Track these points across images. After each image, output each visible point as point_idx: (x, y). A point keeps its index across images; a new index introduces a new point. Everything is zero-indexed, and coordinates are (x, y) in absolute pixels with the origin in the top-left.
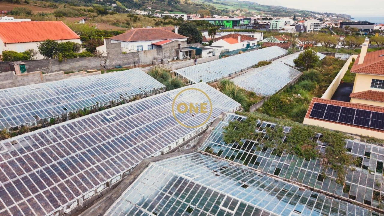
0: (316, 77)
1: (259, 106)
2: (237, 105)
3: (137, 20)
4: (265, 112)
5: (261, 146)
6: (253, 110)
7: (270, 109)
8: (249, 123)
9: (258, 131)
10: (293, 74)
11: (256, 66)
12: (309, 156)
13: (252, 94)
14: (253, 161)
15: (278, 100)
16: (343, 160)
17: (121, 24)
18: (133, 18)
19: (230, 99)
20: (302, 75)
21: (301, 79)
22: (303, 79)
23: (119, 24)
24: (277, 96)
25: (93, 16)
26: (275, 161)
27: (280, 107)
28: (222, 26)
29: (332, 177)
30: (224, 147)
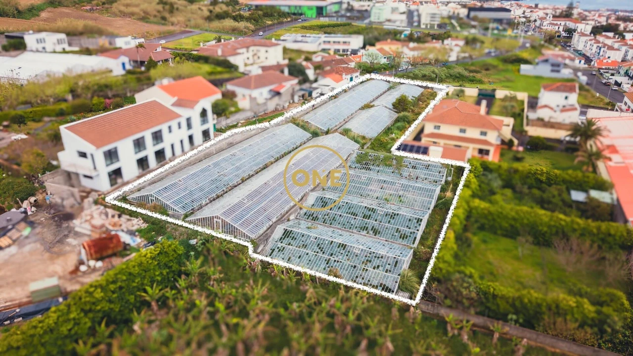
0: (407, 118)
1: (368, 145)
2: (358, 146)
3: (175, 11)
4: (372, 148)
5: (372, 163)
6: (365, 147)
7: (375, 146)
8: (366, 154)
9: (370, 158)
10: (391, 117)
11: (363, 108)
12: (390, 166)
13: (364, 138)
14: (370, 169)
15: (379, 140)
16: (401, 166)
17: (152, 19)
18: (167, 7)
19: (353, 142)
20: (398, 117)
21: (397, 120)
22: (399, 121)
23: (149, 18)
24: (379, 137)
25: (101, 4)
26: (377, 168)
27: (381, 144)
28: (301, 14)
29: (397, 171)
30: (357, 165)
